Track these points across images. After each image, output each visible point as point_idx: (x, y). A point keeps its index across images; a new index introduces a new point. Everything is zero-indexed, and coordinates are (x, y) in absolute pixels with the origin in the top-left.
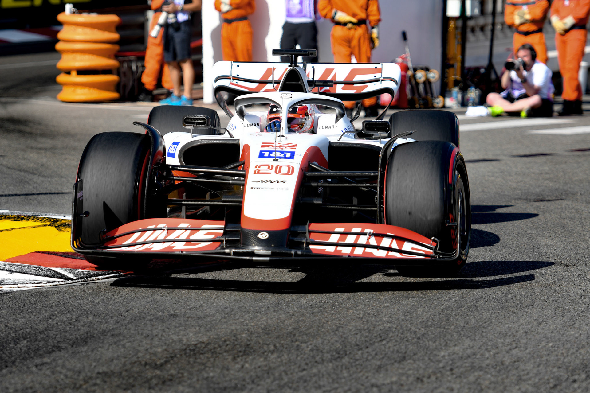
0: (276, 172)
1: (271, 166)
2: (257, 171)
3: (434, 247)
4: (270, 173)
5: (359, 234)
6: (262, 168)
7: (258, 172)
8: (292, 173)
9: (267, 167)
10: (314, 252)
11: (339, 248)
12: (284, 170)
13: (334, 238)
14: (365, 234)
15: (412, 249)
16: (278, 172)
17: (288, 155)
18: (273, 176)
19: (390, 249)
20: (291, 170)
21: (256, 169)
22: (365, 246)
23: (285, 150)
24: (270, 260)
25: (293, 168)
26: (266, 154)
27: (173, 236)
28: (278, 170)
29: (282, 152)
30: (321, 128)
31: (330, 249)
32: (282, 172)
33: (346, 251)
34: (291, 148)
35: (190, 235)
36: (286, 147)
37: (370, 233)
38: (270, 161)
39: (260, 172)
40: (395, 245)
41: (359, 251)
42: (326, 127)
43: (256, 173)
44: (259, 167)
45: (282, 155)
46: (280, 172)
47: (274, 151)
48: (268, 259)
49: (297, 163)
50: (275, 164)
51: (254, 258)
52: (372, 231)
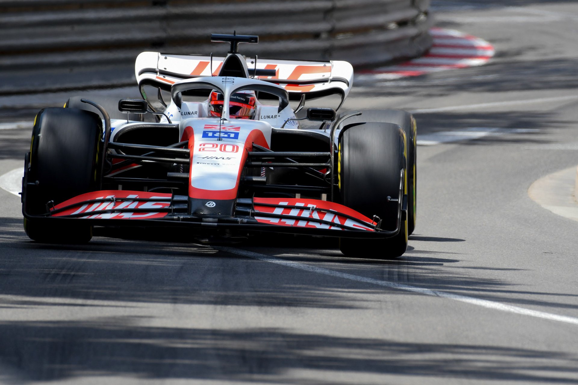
3: (375, 226)
4: (215, 151)
5: (302, 209)
7: (203, 149)
8: (237, 151)
10: (259, 221)
11: (283, 220)
13: (278, 211)
14: (308, 209)
15: (354, 225)
16: (223, 150)
17: (232, 135)
19: (332, 224)
21: (201, 147)
23: (228, 131)
24: (218, 225)
26: (210, 134)
29: (226, 133)
30: (263, 117)
31: (275, 221)
32: (226, 150)
33: (290, 223)
34: (235, 129)
35: (138, 205)
36: (229, 129)
37: (313, 207)
39: (205, 149)
40: (337, 221)
41: (302, 224)
42: (268, 117)
43: (201, 150)
44: (204, 145)
45: (226, 136)
46: (225, 150)
47: (218, 132)
48: (216, 224)
51: (202, 223)
52: (315, 206)
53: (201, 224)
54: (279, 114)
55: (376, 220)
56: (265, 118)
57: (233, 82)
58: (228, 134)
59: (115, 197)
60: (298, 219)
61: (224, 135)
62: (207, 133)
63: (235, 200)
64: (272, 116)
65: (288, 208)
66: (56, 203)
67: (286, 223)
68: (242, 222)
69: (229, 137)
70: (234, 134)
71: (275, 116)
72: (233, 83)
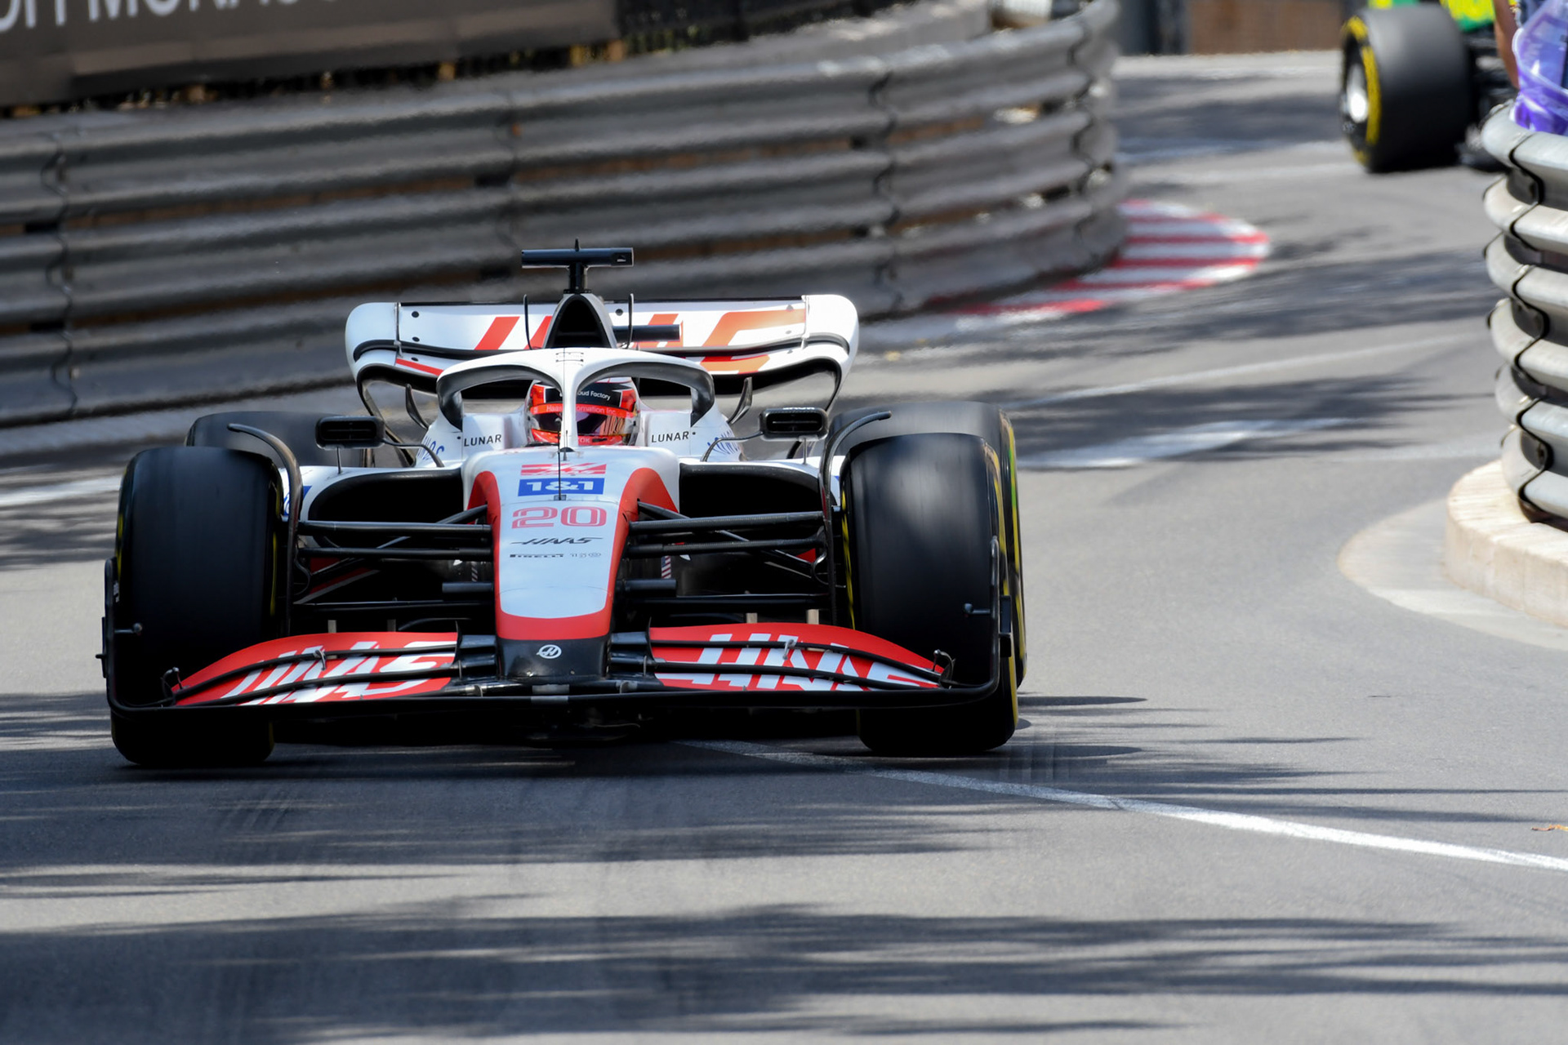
0: (564, 521)
1: (550, 511)
2: (519, 522)
5: (765, 647)
6: (529, 514)
9: (541, 513)
10: (665, 684)
11: (723, 678)
12: (584, 516)
13: (710, 657)
14: (781, 646)
15: (890, 677)
16: (568, 522)
17: (589, 486)
18: (560, 531)
19: (838, 678)
20: (598, 517)
21: (516, 518)
22: (781, 672)
24: (570, 700)
25: (603, 513)
26: (537, 487)
27: (339, 671)
28: (569, 517)
29: (573, 481)
30: (656, 439)
31: (704, 681)
32: (578, 521)
33: (740, 682)
34: (593, 471)
35: (379, 666)
36: (580, 471)
37: (791, 642)
38: (547, 501)
39: (527, 522)
40: (849, 669)
41: (768, 683)
42: (669, 437)
44: (524, 513)
45: (574, 487)
47: (553, 480)
48: (566, 698)
49: (611, 501)
50: (560, 506)
52: (795, 639)
53: (529, 701)
54: (693, 429)
55: (942, 661)
56: (661, 439)
57: (582, 360)
58: (580, 482)
59: (324, 650)
60: (757, 671)
61: (570, 485)
62: (528, 484)
63: (608, 636)
64: (678, 434)
65: (733, 647)
66: (185, 674)
67: (730, 685)
68: (627, 689)
69: (581, 490)
70: (592, 483)
71: (686, 435)
72: (581, 363)
